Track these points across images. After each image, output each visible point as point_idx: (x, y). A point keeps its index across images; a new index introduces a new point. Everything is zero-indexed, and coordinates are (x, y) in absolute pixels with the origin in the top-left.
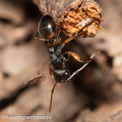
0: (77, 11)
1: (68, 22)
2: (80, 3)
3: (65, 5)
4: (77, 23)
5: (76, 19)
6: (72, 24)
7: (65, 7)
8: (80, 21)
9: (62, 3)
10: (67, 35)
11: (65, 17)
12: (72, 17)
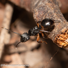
0: (64, 34)
1: (60, 40)
2: (66, 30)
4: (65, 40)
5: (64, 38)
6: (62, 41)
7: (58, 32)
8: (66, 39)
9: (57, 30)
10: (59, 46)
11: (58, 37)
12: (62, 37)
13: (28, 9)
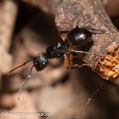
0: (113, 55)
1: (104, 65)
2: (117, 47)
3: (102, 48)
4: (114, 67)
5: (113, 63)
6: (108, 67)
7: (102, 51)
8: (117, 64)
9: (99, 46)
10: (103, 78)
11: (102, 60)
12: (109, 61)
13: (45, 9)
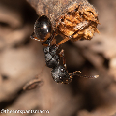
0: (74, 15)
1: (65, 25)
2: (77, 7)
3: (63, 8)
4: (75, 27)
5: (73, 23)
6: (69, 27)
7: (62, 11)
9: (59, 6)
11: (63, 20)
12: (69, 21)
